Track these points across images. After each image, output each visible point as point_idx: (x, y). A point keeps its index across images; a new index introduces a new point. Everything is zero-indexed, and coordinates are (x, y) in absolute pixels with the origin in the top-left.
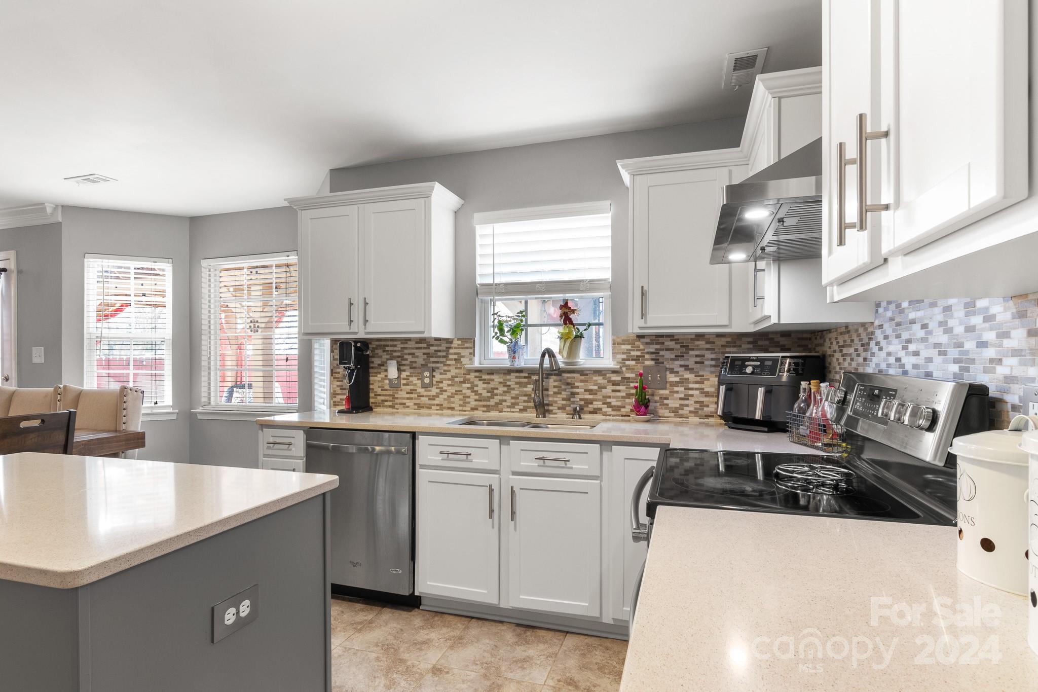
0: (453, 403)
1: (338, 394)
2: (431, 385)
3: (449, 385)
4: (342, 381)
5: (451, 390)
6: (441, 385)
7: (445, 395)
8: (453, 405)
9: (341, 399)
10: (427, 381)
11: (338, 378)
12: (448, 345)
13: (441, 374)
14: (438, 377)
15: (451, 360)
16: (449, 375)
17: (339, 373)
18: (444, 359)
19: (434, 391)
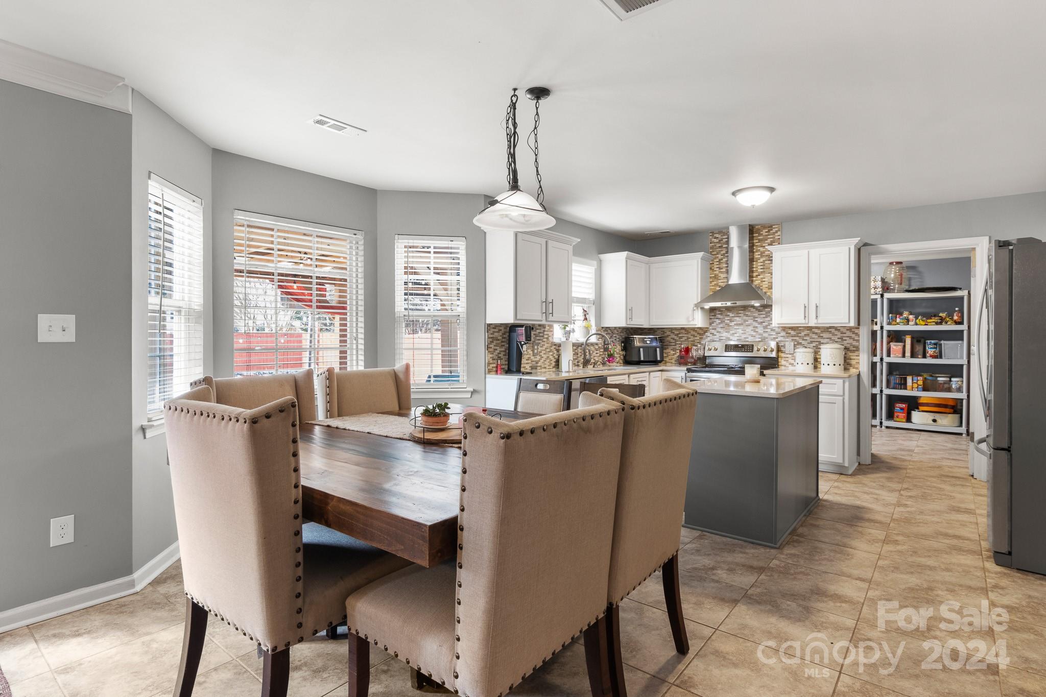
0: (546, 364)
1: (491, 364)
2: (537, 354)
3: (544, 354)
4: (493, 354)
5: (545, 356)
6: (541, 354)
7: (543, 359)
8: (546, 366)
9: (493, 367)
10: (536, 351)
11: (491, 352)
12: (544, 329)
13: (541, 347)
14: (540, 349)
15: (545, 338)
16: (545, 347)
17: (491, 348)
18: (542, 338)
19: (538, 357)
